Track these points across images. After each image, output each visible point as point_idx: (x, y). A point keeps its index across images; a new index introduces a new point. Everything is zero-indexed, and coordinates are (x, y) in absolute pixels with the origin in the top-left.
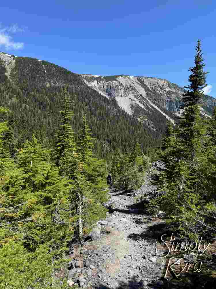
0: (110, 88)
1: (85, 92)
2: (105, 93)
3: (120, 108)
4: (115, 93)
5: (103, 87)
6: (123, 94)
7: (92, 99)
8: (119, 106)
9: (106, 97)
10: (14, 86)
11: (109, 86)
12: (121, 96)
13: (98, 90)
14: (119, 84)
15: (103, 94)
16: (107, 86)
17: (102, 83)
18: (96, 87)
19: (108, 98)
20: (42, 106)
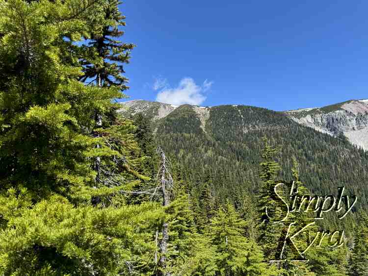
0: (333, 121)
1: (295, 133)
2: (326, 128)
3: (354, 146)
4: (342, 127)
5: (320, 121)
6: (355, 127)
7: (306, 139)
8: (352, 144)
9: (328, 133)
10: (209, 138)
11: (331, 119)
12: (353, 129)
13: (313, 126)
14: (345, 114)
15: (323, 131)
16: (327, 119)
17: (318, 117)
18: (311, 123)
19: (332, 135)
20: (240, 157)
